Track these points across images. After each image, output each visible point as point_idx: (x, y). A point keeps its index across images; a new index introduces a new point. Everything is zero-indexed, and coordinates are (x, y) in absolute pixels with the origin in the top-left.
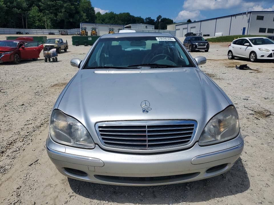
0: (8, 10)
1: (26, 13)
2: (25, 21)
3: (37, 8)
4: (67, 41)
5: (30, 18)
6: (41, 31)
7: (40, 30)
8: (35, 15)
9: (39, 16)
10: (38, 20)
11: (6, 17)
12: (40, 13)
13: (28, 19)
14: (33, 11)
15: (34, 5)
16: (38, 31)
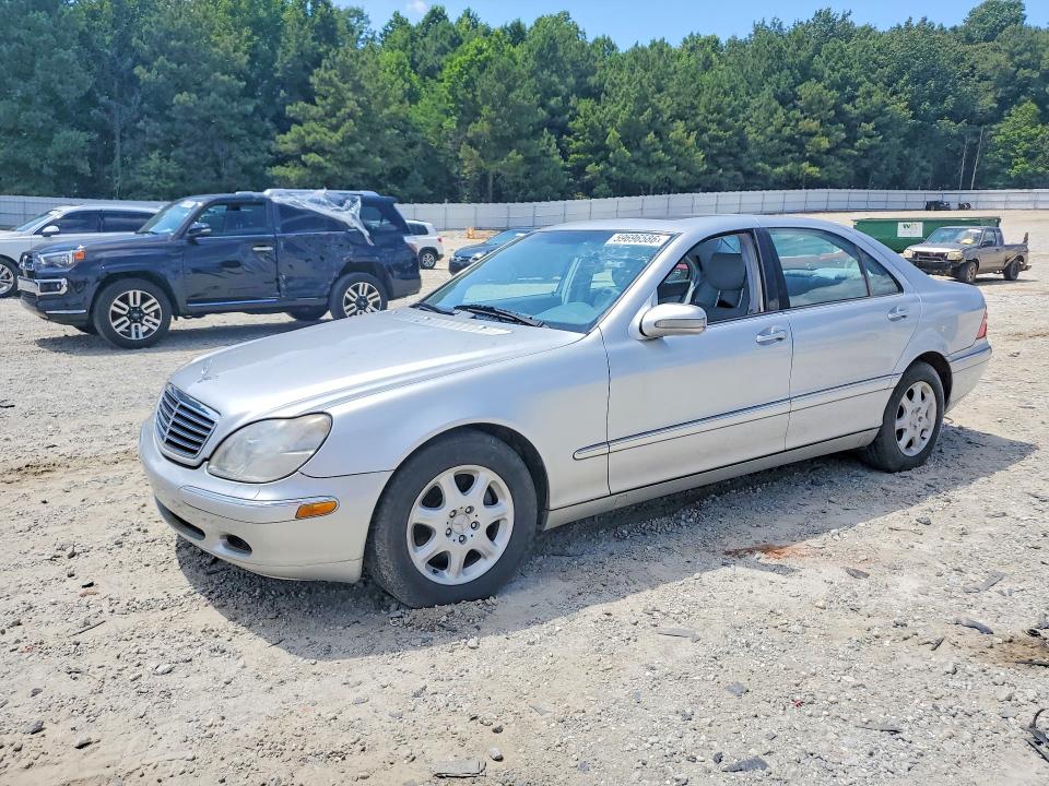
0: (921, 126)
1: (985, 130)
2: (970, 162)
3: (1034, 106)
4: (1026, 239)
5: (996, 148)
6: (1027, 198)
7: (1025, 191)
8: (1019, 135)
9: (1030, 139)
10: (1026, 154)
11: (906, 152)
12: (1040, 126)
13: (985, 151)
14: (1014, 122)
15: (1023, 97)
16: (1012, 198)
